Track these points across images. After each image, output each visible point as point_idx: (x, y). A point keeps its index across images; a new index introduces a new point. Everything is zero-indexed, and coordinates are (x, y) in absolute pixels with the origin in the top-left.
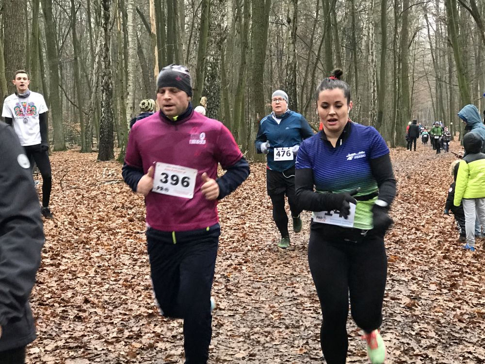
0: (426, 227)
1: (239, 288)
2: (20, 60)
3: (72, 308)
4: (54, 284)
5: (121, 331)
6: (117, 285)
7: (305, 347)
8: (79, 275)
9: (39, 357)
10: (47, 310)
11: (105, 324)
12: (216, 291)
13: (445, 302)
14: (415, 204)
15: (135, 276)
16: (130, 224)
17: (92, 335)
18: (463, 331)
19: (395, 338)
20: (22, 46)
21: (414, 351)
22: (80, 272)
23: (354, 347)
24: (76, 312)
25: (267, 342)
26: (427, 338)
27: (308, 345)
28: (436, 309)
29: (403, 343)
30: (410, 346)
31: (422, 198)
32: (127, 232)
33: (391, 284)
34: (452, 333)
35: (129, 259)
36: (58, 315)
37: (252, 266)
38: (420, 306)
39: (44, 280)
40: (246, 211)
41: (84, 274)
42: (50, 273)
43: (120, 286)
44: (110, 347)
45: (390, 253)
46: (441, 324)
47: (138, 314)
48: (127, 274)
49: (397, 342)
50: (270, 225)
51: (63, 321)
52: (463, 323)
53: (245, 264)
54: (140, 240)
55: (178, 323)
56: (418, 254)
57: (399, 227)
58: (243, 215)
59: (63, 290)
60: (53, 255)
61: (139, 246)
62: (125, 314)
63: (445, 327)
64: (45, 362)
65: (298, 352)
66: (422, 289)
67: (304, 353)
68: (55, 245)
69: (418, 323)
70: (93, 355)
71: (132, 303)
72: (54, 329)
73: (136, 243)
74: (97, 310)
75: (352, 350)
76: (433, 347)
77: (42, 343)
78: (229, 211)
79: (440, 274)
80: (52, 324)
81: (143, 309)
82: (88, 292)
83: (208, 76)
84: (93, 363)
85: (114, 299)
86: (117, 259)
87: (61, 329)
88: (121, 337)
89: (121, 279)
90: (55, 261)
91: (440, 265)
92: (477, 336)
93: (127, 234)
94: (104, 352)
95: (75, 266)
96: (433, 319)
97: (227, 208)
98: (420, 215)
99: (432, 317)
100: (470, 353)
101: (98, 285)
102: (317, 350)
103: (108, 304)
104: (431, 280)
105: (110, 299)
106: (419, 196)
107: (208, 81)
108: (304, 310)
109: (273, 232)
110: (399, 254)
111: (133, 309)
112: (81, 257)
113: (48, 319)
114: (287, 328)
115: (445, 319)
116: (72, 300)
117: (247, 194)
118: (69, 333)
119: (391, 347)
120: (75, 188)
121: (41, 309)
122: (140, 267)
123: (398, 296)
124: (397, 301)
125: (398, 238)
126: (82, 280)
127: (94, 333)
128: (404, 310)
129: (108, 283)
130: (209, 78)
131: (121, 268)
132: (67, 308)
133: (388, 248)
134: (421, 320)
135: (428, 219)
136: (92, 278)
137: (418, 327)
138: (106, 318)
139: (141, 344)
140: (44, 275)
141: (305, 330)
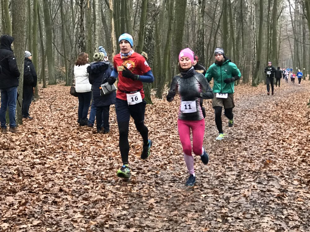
0: (290, 139)
1: (164, 181)
2: (22, 27)
3: (51, 195)
4: (40, 177)
6: (82, 179)
8: (57, 171)
10: (34, 196)
11: (73, 207)
12: (149, 184)
13: (304, 194)
14: (282, 123)
15: (95, 172)
16: (94, 135)
19: (271, 221)
20: (24, 18)
21: (284, 230)
22: (58, 169)
23: (242, 227)
24: (53, 198)
25: (182, 222)
26: (293, 220)
27: (211, 225)
28: (299, 199)
29: (276, 224)
30: (281, 227)
31: (286, 119)
32: (91, 141)
33: (267, 180)
35: (92, 160)
36: (41, 200)
37: (174, 166)
38: (287, 196)
39: (34, 174)
40: (170, 127)
41: (61, 170)
43: (84, 180)
44: (75, 225)
45: (266, 158)
46: (302, 210)
47: (94, 200)
49: (271, 223)
51: (45, 204)
53: (169, 165)
54: (99, 146)
55: (122, 207)
56: (285, 158)
57: (271, 139)
58: (168, 130)
59: (46, 182)
60: (41, 157)
61: (99, 151)
63: (305, 212)
65: (204, 230)
66: (288, 184)
67: (208, 231)
68: (43, 150)
69: (286, 209)
71: (91, 192)
73: (97, 149)
74: (69, 197)
75: (241, 229)
76: (297, 227)
77: (28, 221)
78: (159, 127)
79: (300, 173)
80: (36, 207)
81: (99, 197)
82: (62, 184)
83: (146, 38)
85: (80, 188)
86: (83, 160)
87: (43, 210)
89: (85, 174)
90: (42, 161)
91: (300, 166)
93: (91, 142)
95: (56, 164)
96: (297, 206)
97: (158, 125)
98: (285, 131)
99: (295, 205)
101: (70, 178)
102: (216, 229)
103: (76, 192)
104: (294, 177)
105: (77, 189)
106: (284, 118)
107: (146, 41)
110: (272, 158)
111: (92, 196)
112: (60, 159)
113: (34, 203)
114: (196, 212)
115: (305, 206)
116: (51, 189)
117: (171, 115)
118: (48, 213)
119: (268, 228)
120: (59, 110)
121: (30, 196)
122: (98, 166)
123: (272, 189)
124: (271, 193)
125: (271, 147)
126: (59, 174)
127: (64, 214)
128: (276, 200)
129: (77, 177)
130: (147, 39)
131: (86, 167)
132: (48, 195)
133: (265, 154)
134: (288, 207)
135: (290, 134)
136: (66, 173)
137: (287, 212)
138: (74, 202)
139: (96, 222)
140: (34, 170)
141: (208, 214)
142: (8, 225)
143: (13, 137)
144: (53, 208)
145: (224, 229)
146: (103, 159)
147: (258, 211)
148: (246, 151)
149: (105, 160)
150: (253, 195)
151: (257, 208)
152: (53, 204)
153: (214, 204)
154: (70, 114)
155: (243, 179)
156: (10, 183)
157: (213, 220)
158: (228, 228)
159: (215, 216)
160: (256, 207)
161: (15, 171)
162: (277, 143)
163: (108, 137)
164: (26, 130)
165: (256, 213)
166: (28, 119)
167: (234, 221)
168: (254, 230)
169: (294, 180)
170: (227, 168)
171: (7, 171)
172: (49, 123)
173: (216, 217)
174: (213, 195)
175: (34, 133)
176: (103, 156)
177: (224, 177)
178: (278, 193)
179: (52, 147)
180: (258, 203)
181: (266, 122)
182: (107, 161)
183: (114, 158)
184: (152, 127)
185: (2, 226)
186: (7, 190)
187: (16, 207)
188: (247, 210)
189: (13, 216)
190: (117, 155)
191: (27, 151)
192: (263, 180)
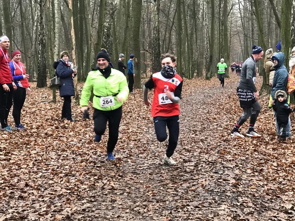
3: (17, 190)
4: (6, 173)
5: (49, 207)
6: (47, 173)
7: (170, 216)
8: (22, 167)
11: (39, 201)
13: (257, 181)
14: (234, 115)
15: (59, 166)
16: (56, 131)
17: (30, 210)
18: (270, 201)
19: (227, 208)
21: (240, 217)
22: (23, 164)
23: (201, 215)
24: (20, 193)
25: (145, 212)
26: (248, 207)
27: (172, 214)
28: (253, 187)
29: (232, 211)
30: (237, 214)
31: (238, 110)
33: (223, 170)
34: (262, 203)
35: (55, 155)
36: (8, 196)
37: (134, 158)
38: (242, 185)
40: (129, 121)
41: (26, 166)
42: (3, 166)
43: (49, 174)
45: (221, 148)
46: (255, 197)
47: (60, 193)
49: (228, 210)
51: (11, 199)
52: (270, 195)
53: (130, 157)
54: (63, 141)
56: (239, 148)
58: (128, 124)
59: (11, 177)
60: (6, 153)
61: (62, 146)
62: (52, 194)
63: (258, 199)
65: (165, 220)
66: (242, 173)
67: (169, 220)
68: (7, 146)
69: (241, 196)
71: (56, 186)
72: (5, 206)
73: (60, 144)
74: (35, 192)
75: (200, 217)
76: (251, 213)
79: (253, 162)
80: (3, 202)
81: (64, 190)
82: (28, 179)
83: (105, 35)
85: (45, 183)
86: (47, 155)
87: (10, 205)
88: (49, 211)
89: (50, 169)
90: (7, 157)
91: (253, 156)
92: (279, 204)
95: (20, 160)
96: (250, 193)
99: (249, 192)
100: (275, 217)
101: (35, 173)
102: (177, 218)
103: (41, 186)
104: (247, 166)
105: (42, 183)
107: (105, 38)
108: (168, 189)
109: (147, 135)
110: (227, 149)
111: (58, 190)
112: (24, 154)
114: (157, 202)
115: (258, 193)
116: (17, 184)
117: (130, 109)
118: (15, 208)
119: (225, 215)
122: (62, 160)
123: (227, 178)
125: (225, 138)
126: (24, 170)
127: (31, 208)
128: (232, 188)
129: (41, 172)
130: (105, 36)
131: (50, 161)
132: (14, 190)
133: (220, 145)
134: (243, 195)
136: (31, 168)
137: (241, 200)
138: (40, 197)
144: (20, 203)
145: (184, 218)
146: (67, 153)
147: (215, 200)
148: (202, 142)
149: (69, 154)
150: (210, 184)
151: (214, 197)
152: (20, 199)
153: (173, 194)
154: (32, 110)
155: (201, 169)
158: (189, 216)
160: (213, 195)
163: (71, 132)
165: (214, 202)
167: (193, 209)
169: (248, 169)
176: (66, 151)
180: (215, 192)
181: (220, 114)
182: (70, 155)
183: (77, 152)
188: (205, 198)
190: (80, 150)
192: (219, 169)
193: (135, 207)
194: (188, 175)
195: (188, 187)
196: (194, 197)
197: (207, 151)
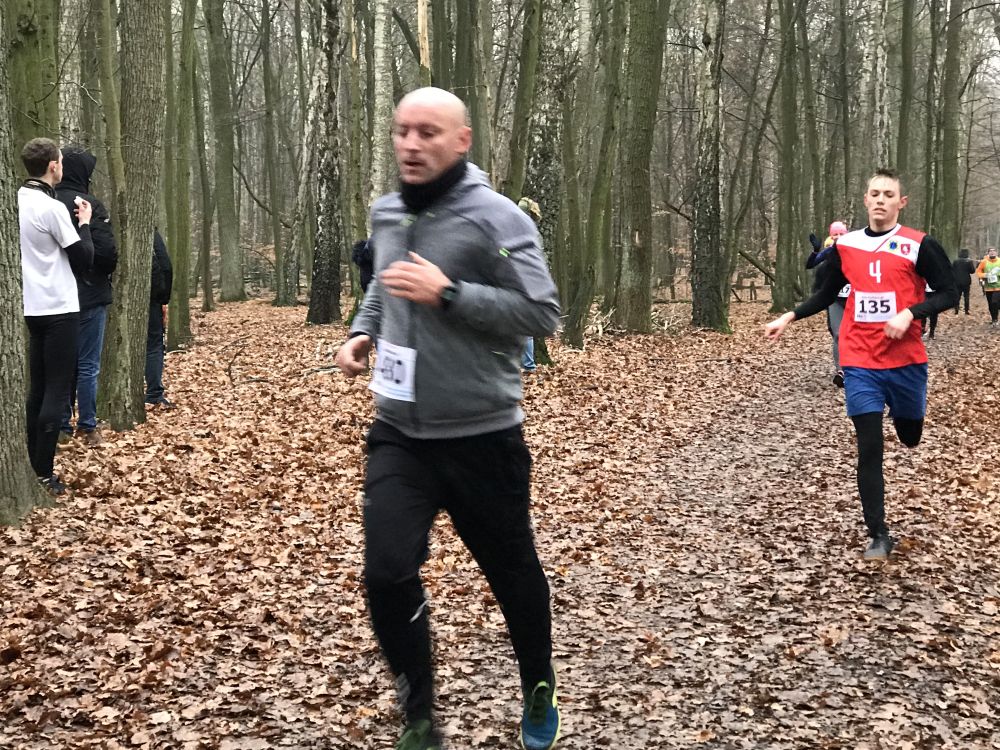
0: (982, 478)
1: (582, 598)
2: (151, 121)
3: (239, 632)
4: (206, 580)
5: (335, 683)
6: (333, 586)
7: (714, 728)
8: (257, 563)
9: (170, 731)
10: (189, 635)
11: (305, 668)
14: (962, 428)
17: (278, 690)
19: (904, 715)
20: (156, 92)
21: (943, 742)
22: (259, 557)
23: (816, 732)
24: (247, 639)
25: (635, 715)
26: (972, 716)
27: (720, 724)
28: (995, 655)
29: (920, 726)
30: (935, 733)
31: (977, 415)
32: (359, 475)
33: (901, 598)
36: (210, 646)
37: (613, 553)
38: (960, 647)
39: (186, 572)
40: (606, 436)
41: (266, 562)
42: (198, 558)
43: (338, 589)
44: (312, 716)
45: (903, 533)
47: (371, 647)
48: (354, 564)
49: (907, 723)
50: (653, 466)
51: (221, 657)
53: (597, 549)
55: (454, 669)
56: (963, 536)
57: (924, 477)
58: (598, 445)
59: (223, 594)
60: (205, 519)
62: (346, 648)
64: (181, 742)
65: (699, 739)
66: (966, 612)
67: (711, 740)
68: (211, 499)
69: (954, 683)
70: (277, 731)
71: (360, 625)
72: (202, 674)
74: (293, 639)
75: (811, 737)
76: (983, 735)
77: (176, 703)
78: (571, 434)
80: (198, 664)
82: (273, 600)
83: (535, 155)
84: (276, 748)
85: (326, 614)
86: (335, 531)
87: (216, 674)
88: (335, 696)
89: (341, 573)
90: (210, 532)
94: (299, 725)
95: (250, 543)
96: (987, 675)
99: (984, 672)
101: (295, 585)
102: (737, 735)
103: (314, 624)
104: (985, 591)
105: (316, 615)
106: (972, 412)
107: (535, 164)
109: (659, 482)
110: (922, 535)
112: (263, 526)
113: (190, 653)
114: (677, 685)
116: (240, 615)
117: (609, 399)
118: (231, 682)
119: (895, 734)
120: (258, 381)
121: (177, 632)
123: (914, 625)
124: (911, 635)
125: (920, 500)
126: (263, 573)
127: (281, 686)
128: (925, 655)
129: (314, 581)
130: (536, 158)
131: (343, 551)
132: (230, 630)
133: (899, 522)
134: (961, 678)
135: (986, 462)
136: (284, 569)
137: (955, 692)
138: (307, 654)
139: (376, 712)
140: (187, 559)
141: (714, 692)
142: (117, 713)
143: (119, 460)
144: (249, 668)
145: (758, 736)
147: (866, 688)
148: (839, 511)
150: (854, 640)
151: (862, 679)
152: (247, 657)
153: (731, 665)
155: (827, 594)
156: (117, 596)
157: (727, 709)
158: (773, 732)
159: (733, 700)
160: (860, 675)
161: (128, 559)
162: (941, 490)
164: (158, 440)
165: (860, 694)
166: (162, 406)
167: (791, 713)
168: (853, 740)
170: (778, 561)
171: (104, 561)
172: (227, 420)
173: (737, 702)
174: (730, 640)
175: (182, 447)
177: (766, 587)
178: (932, 638)
179: (238, 490)
180: (869, 664)
184: (549, 437)
185: (99, 714)
186: (109, 615)
187: (136, 662)
188: (833, 683)
189: (131, 687)
191: (165, 502)
192: (888, 596)
193: (606, 699)
194: (782, 610)
195: (781, 647)
196: (799, 676)
197: (854, 539)
